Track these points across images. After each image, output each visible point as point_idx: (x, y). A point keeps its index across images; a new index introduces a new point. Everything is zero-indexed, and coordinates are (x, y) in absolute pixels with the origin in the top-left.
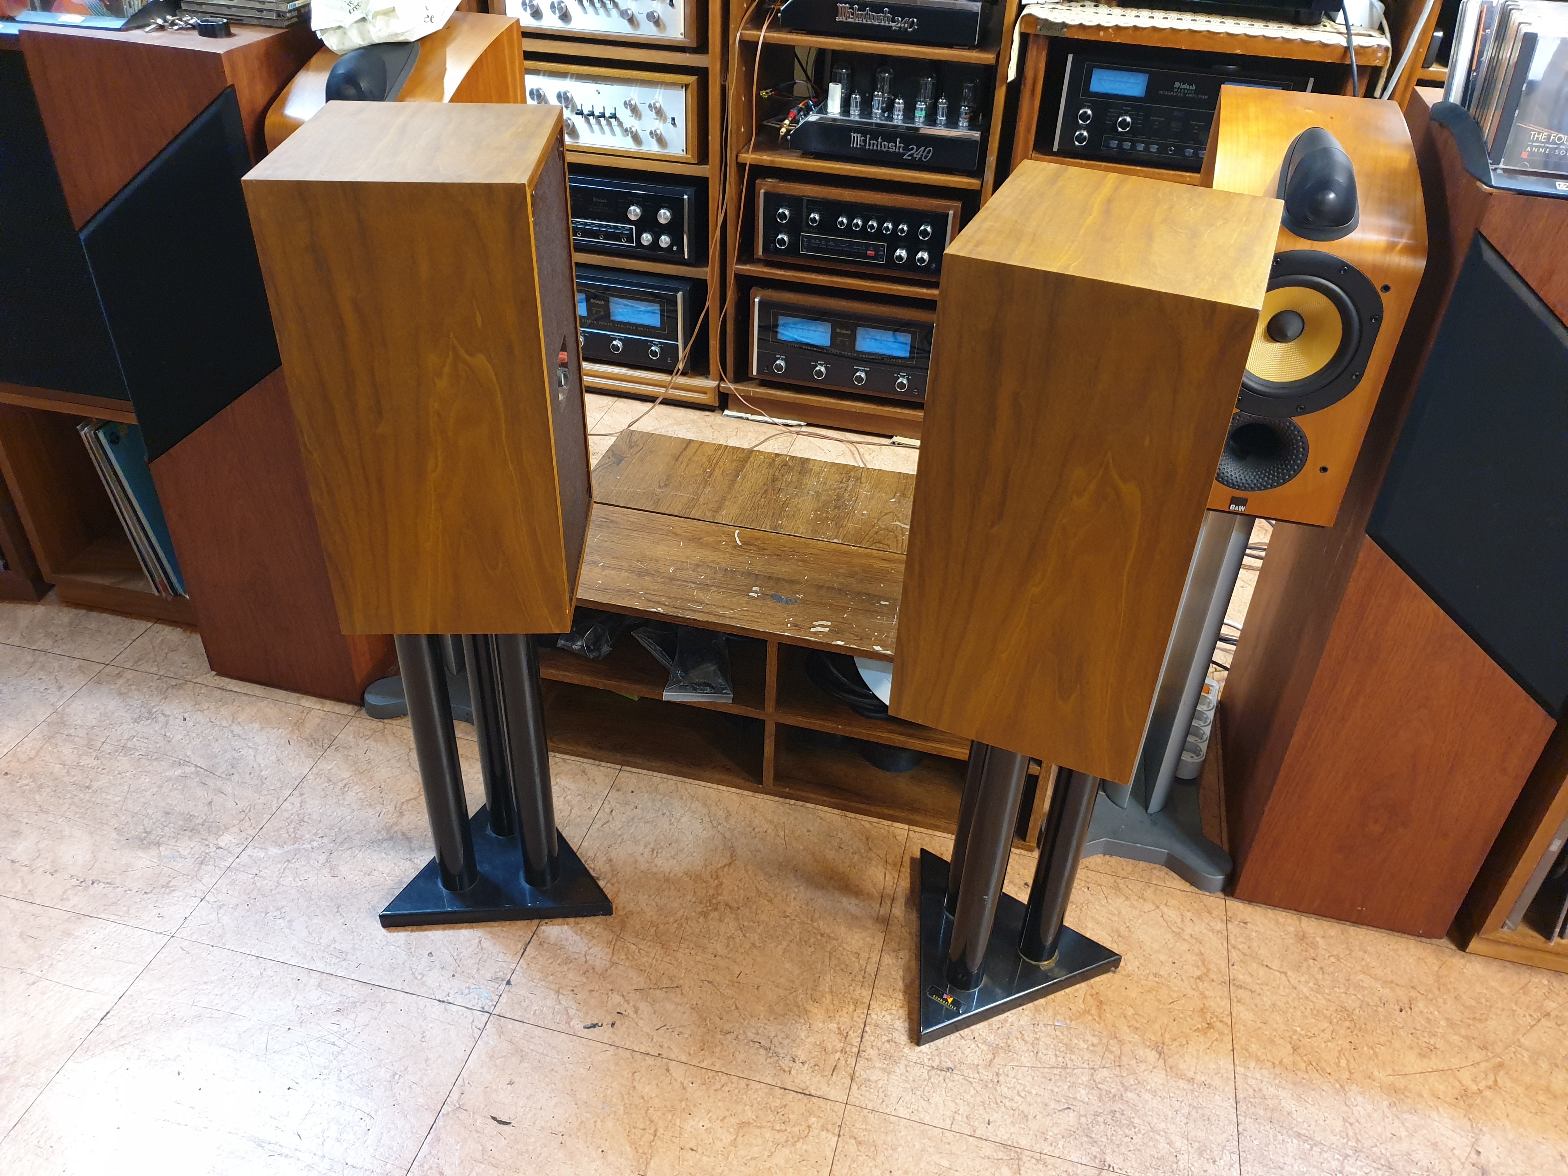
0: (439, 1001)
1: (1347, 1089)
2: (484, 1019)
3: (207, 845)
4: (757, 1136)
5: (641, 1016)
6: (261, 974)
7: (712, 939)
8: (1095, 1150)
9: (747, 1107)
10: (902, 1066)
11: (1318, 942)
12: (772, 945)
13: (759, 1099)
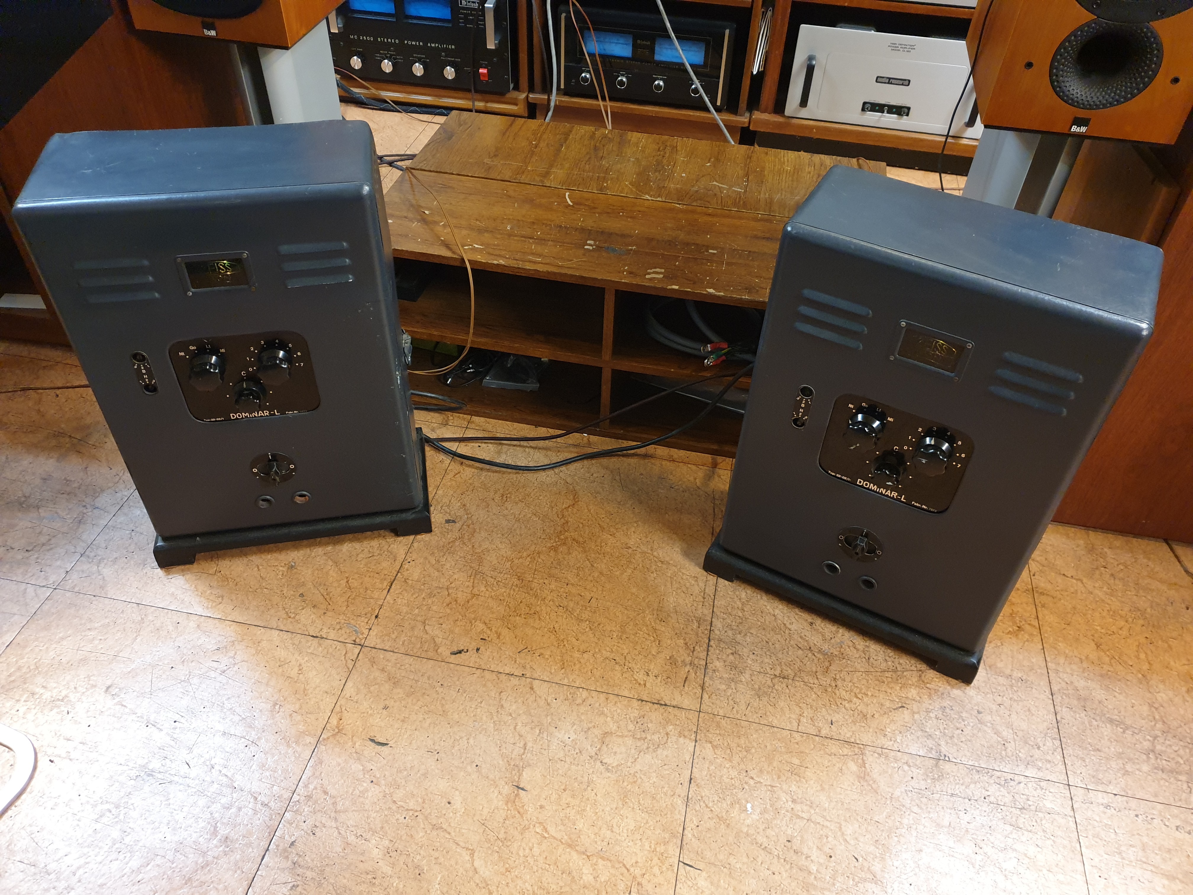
0: (313, 636)
1: (1148, 678)
2: (357, 651)
3: (85, 506)
4: (620, 744)
5: (504, 641)
6: (142, 619)
7: (563, 570)
8: (930, 743)
9: (609, 718)
10: (747, 676)
11: (1106, 553)
12: (618, 573)
13: (619, 711)
